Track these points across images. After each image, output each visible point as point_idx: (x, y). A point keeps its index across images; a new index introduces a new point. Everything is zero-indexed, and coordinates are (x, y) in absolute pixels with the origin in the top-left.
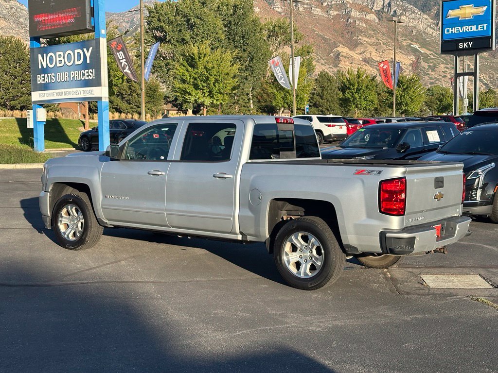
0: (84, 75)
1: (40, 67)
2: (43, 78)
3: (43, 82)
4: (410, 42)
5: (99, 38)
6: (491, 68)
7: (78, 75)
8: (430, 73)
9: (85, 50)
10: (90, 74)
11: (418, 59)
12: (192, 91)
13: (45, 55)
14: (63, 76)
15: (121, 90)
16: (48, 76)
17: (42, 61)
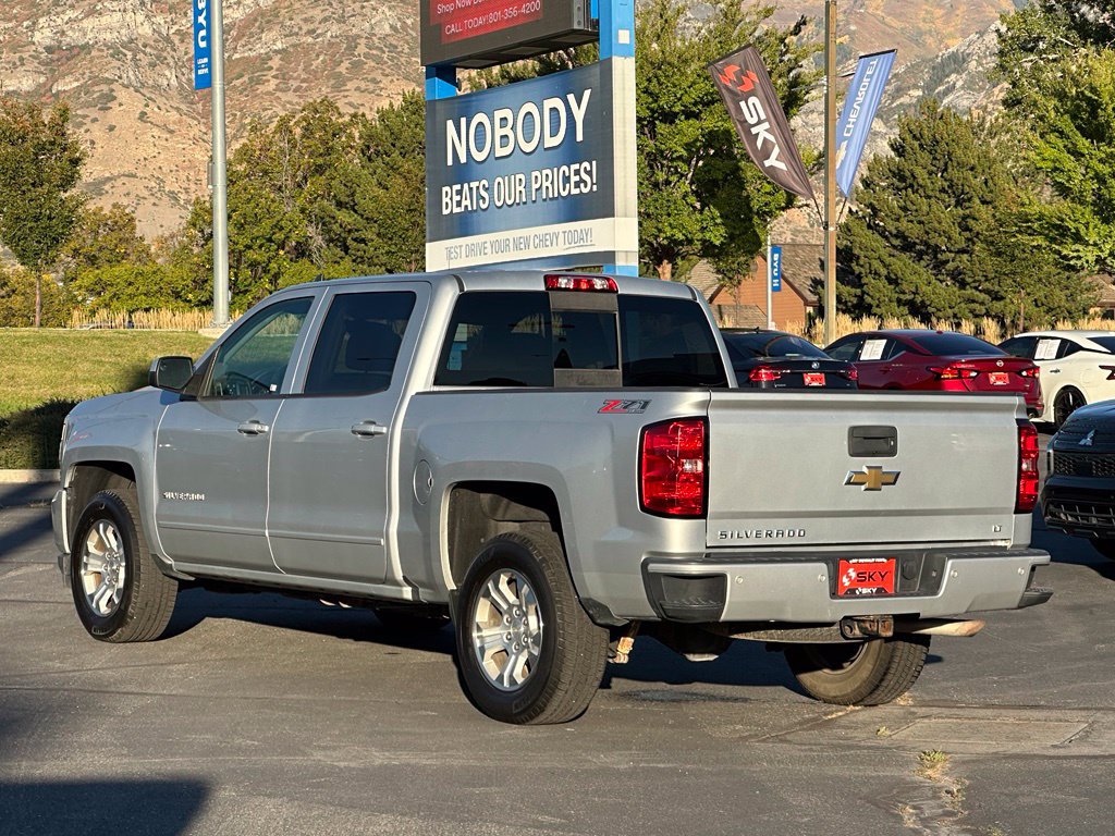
0: (567, 179)
1: (450, 163)
2: (458, 198)
3: (456, 210)
5: (611, 59)
7: (552, 182)
9: (571, 98)
10: (582, 179)
12: (1087, 226)
13: (463, 120)
14: (509, 189)
15: (932, 234)
16: (471, 189)
17: (457, 142)
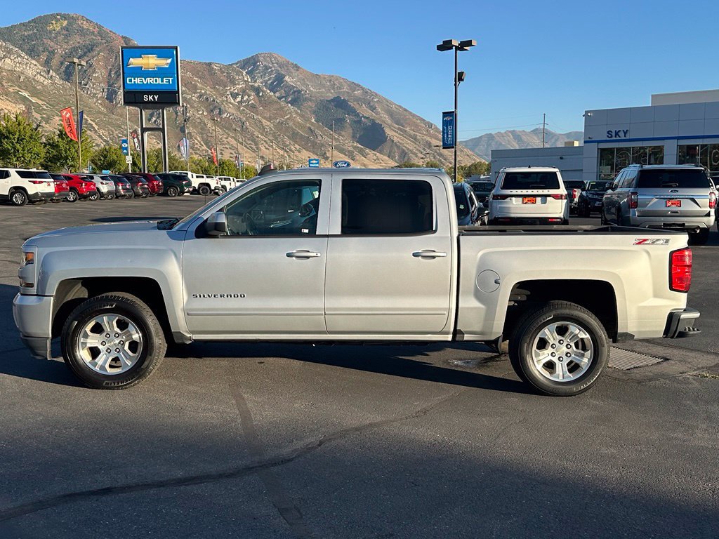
4: (18, 89)
6: (110, 124)
8: (44, 125)
11: (28, 109)
